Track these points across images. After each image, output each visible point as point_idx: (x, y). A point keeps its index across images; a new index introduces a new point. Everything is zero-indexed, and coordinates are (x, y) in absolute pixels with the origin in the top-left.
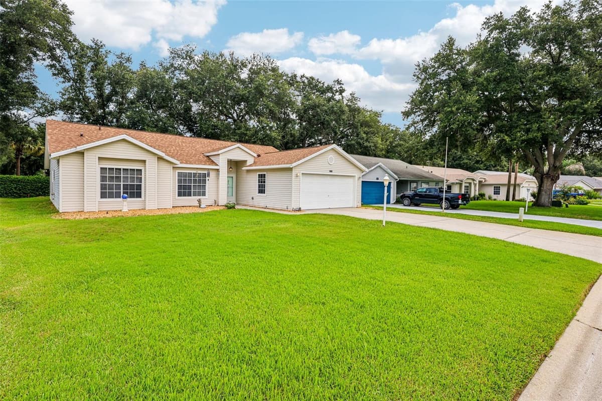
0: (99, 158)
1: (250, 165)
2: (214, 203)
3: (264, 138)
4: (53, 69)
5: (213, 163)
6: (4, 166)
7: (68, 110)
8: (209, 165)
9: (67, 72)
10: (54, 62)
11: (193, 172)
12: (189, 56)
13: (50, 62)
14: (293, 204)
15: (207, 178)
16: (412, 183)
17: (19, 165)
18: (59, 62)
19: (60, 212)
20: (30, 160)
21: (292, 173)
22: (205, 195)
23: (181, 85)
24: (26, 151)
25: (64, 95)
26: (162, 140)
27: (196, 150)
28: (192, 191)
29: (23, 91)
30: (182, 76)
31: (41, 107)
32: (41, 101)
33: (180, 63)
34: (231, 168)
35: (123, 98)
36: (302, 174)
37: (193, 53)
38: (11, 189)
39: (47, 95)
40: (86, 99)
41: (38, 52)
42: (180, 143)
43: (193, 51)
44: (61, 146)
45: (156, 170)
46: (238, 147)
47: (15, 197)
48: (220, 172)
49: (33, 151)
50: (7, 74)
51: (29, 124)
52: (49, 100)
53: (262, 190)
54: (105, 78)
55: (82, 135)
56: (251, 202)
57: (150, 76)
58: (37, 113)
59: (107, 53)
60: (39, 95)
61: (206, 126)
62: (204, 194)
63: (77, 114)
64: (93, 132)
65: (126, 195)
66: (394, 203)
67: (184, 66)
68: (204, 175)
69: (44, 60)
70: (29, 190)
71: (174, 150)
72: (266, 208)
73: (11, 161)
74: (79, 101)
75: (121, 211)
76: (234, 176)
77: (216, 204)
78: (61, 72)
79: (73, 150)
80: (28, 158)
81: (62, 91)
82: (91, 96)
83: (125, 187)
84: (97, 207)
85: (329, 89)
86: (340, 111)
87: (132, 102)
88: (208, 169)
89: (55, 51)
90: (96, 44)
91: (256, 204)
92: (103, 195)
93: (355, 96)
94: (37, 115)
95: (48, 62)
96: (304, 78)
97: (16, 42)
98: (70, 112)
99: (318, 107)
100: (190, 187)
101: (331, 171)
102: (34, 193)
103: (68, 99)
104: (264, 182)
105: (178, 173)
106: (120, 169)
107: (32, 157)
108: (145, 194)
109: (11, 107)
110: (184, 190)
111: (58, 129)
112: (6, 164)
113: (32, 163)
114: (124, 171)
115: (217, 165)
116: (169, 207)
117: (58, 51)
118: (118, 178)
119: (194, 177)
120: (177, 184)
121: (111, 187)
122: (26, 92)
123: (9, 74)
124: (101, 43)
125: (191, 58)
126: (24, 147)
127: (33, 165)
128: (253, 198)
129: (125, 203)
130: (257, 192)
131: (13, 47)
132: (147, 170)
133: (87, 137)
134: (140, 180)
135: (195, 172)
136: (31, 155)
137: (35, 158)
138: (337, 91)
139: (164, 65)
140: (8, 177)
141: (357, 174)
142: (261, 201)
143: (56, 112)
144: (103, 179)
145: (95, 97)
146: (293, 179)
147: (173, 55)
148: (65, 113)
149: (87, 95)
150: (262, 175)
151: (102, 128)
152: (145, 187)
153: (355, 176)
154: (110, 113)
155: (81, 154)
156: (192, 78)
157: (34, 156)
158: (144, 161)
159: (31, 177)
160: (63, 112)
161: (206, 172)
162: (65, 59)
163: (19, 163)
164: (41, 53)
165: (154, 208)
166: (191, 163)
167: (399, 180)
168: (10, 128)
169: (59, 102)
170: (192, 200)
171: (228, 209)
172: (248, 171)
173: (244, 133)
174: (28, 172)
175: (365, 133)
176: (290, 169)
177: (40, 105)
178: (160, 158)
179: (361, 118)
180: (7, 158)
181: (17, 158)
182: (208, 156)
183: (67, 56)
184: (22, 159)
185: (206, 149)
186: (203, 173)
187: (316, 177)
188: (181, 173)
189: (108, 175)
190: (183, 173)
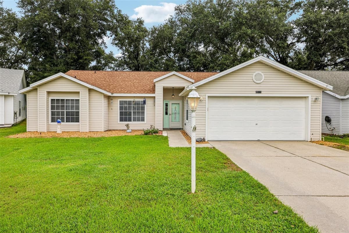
0: (48, 92)
11: (132, 100)
15: (145, 106)
19: (27, 131)
22: (144, 121)
28: (132, 116)
34: (173, 95)
45: (88, 100)
46: (174, 74)
48: (156, 100)
62: (143, 119)
68: (143, 103)
83: (68, 113)
84: (46, 128)
88: (145, 97)
92: (53, 120)
100: (130, 114)
101: (259, 92)
105: (120, 101)
106: (64, 100)
110: (125, 116)
114: (67, 101)
115: (154, 93)
118: (62, 107)
119: (134, 104)
120: (119, 111)
121: (58, 114)
128: (185, 125)
129: (58, 126)
132: (80, 99)
134: (78, 108)
135: (134, 100)
141: (312, 94)
142: (187, 127)
144: (53, 107)
158: (78, 93)
161: (143, 100)
165: (86, 131)
186: (141, 101)
187: (233, 101)
188: (123, 101)
189: (56, 105)
190: (124, 101)
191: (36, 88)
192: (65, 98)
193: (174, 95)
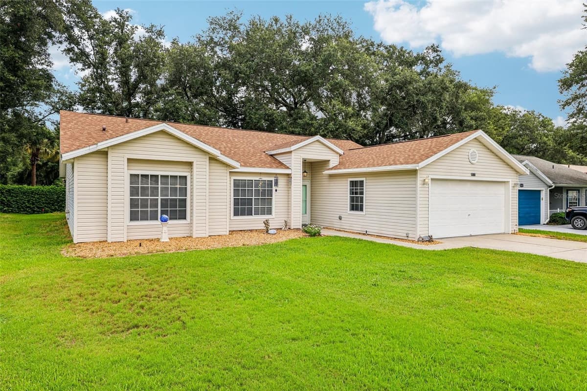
0: (128, 159)
1: (335, 168)
2: (284, 224)
3: (337, 129)
4: (71, 53)
5: (281, 165)
6: (21, 174)
7: (88, 104)
8: (277, 167)
9: (87, 56)
10: (73, 45)
11: (254, 178)
12: (233, 27)
13: (68, 46)
14: (419, 229)
15: (274, 188)
16: (569, 191)
17: (35, 173)
18: (78, 44)
19: (75, 241)
20: (48, 166)
21: (416, 178)
22: (271, 214)
23: (224, 65)
24: (42, 156)
25: (83, 86)
26: (207, 134)
27: (254, 147)
28: (253, 207)
29: (35, 79)
30: (225, 52)
31: (58, 102)
32: (58, 95)
33: (222, 36)
35: (152, 86)
36: (432, 179)
37: (238, 22)
38: (24, 203)
39: (65, 86)
40: (109, 88)
41: (53, 33)
42: (231, 138)
43: (238, 19)
44: (77, 143)
45: (208, 177)
46: (318, 141)
47: (28, 213)
48: (292, 179)
49: (49, 156)
50: (16, 57)
51: (45, 123)
52: (66, 93)
53: (357, 205)
54: (131, 57)
55: (104, 129)
56: (337, 224)
57: (186, 53)
58: (53, 109)
59: (133, 29)
60: (56, 88)
61: (257, 116)
62: (269, 212)
63: (99, 108)
64: (119, 125)
65: (165, 216)
66: (547, 224)
67: (227, 39)
68: (270, 184)
69: (61, 42)
70: (43, 203)
71: (225, 147)
72: (366, 234)
73: (27, 168)
74: (100, 91)
75: (158, 240)
76: (308, 184)
77: (288, 227)
78: (80, 57)
79: (93, 148)
80: (45, 164)
81: (81, 81)
82: (115, 85)
83: (164, 203)
84: (126, 234)
85: (422, 59)
86: (442, 88)
87: (164, 89)
88: (276, 174)
89: (74, 31)
90: (121, 16)
91: (346, 227)
92: (134, 217)
93: (452, 68)
94: (53, 112)
95: (65, 45)
96: (382, 48)
97: (25, 15)
98: (90, 106)
99: (410, 83)
100: (250, 202)
101: (473, 175)
102: (50, 208)
103: (89, 91)
104: (362, 193)
105: (234, 180)
106: (157, 176)
107: (50, 163)
108: (191, 213)
109: (25, 103)
110: (242, 207)
111: (74, 122)
112: (22, 172)
113: (49, 170)
114: (163, 179)
115: (288, 168)
116: (224, 233)
117: (76, 30)
118: (154, 191)
119: (257, 186)
120: (232, 198)
121: (144, 204)
122: (38, 80)
123: (19, 58)
124: (127, 14)
125: (235, 28)
126: (41, 150)
127: (50, 172)
128: (340, 218)
129: (165, 229)
130: (349, 209)
131: (23, 24)
132: (195, 177)
133: (111, 132)
134: (184, 191)
135: (257, 179)
136: (48, 161)
137: (53, 164)
138: (431, 62)
139: (202, 39)
140: (21, 188)
141: (512, 179)
142: (355, 222)
143: (74, 107)
144: (134, 191)
145: (119, 86)
146: (419, 189)
147: (213, 26)
148: (84, 109)
149: (110, 84)
150: (356, 181)
151: (130, 120)
152: (192, 203)
153: (508, 182)
154: (137, 105)
155: (104, 153)
156: (239, 54)
157: (52, 162)
158: (190, 164)
159: (47, 188)
160: (83, 108)
161: (273, 179)
162: (84, 40)
163: (35, 170)
164: (57, 35)
165: (204, 236)
166: (251, 166)
167: (555, 187)
168: (21, 127)
169: (78, 94)
170: (255, 221)
171: (311, 236)
172: (331, 176)
173: (308, 124)
174: (45, 182)
175: (472, 119)
176: (414, 172)
177: (56, 100)
178: (213, 159)
179: (465, 98)
180: (23, 165)
181: (32, 165)
182: (272, 155)
183: (87, 37)
184: (38, 165)
185: (266, 146)
186: (268, 181)
187: (450, 185)
188: (239, 180)
189: (140, 186)
190: (241, 180)
191: (106, 150)
192: (160, 173)
193: (306, 171)
